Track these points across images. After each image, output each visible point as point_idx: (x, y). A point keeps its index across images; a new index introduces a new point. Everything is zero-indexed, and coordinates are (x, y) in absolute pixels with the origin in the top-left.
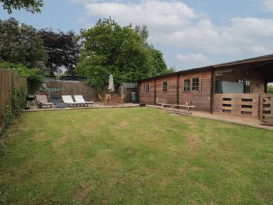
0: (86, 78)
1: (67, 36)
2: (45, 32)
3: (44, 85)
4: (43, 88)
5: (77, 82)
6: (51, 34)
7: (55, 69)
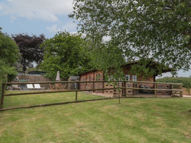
0: (45, 72)
1: (39, 38)
2: (22, 36)
3: (17, 77)
4: (17, 80)
5: (39, 75)
6: (27, 37)
7: (28, 64)
